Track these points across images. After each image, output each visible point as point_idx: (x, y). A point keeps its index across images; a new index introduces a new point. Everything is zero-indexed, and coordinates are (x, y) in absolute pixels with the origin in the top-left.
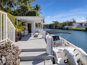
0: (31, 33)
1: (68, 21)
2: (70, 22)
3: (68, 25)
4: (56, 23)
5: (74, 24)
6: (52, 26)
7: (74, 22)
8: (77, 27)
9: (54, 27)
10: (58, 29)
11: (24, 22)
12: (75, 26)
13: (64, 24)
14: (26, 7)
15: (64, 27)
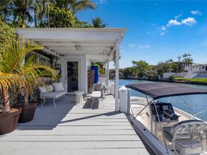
0: (76, 93)
1: (171, 61)
2: (176, 63)
3: (172, 72)
4: (142, 65)
5: (187, 68)
6: (131, 73)
7: (189, 62)
8: (198, 76)
9: (136, 76)
10: (145, 80)
11: (57, 58)
12: (190, 72)
13: (162, 68)
14: (65, 16)
15: (162, 76)
